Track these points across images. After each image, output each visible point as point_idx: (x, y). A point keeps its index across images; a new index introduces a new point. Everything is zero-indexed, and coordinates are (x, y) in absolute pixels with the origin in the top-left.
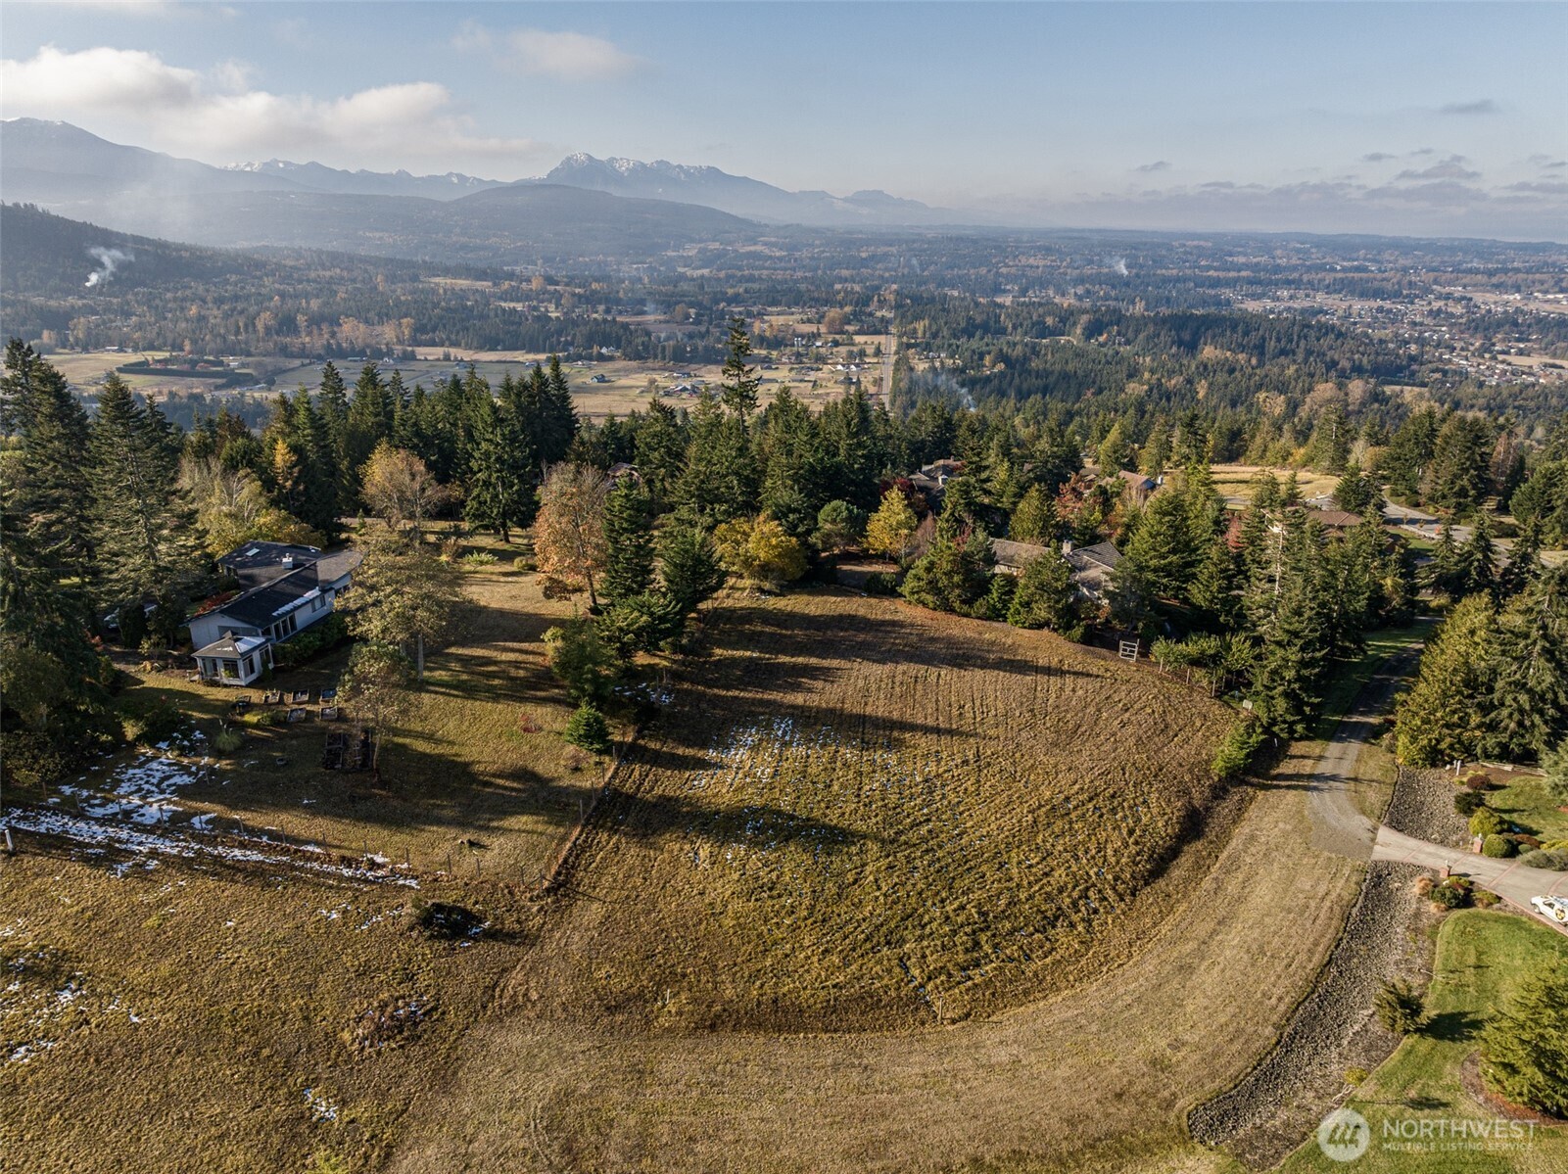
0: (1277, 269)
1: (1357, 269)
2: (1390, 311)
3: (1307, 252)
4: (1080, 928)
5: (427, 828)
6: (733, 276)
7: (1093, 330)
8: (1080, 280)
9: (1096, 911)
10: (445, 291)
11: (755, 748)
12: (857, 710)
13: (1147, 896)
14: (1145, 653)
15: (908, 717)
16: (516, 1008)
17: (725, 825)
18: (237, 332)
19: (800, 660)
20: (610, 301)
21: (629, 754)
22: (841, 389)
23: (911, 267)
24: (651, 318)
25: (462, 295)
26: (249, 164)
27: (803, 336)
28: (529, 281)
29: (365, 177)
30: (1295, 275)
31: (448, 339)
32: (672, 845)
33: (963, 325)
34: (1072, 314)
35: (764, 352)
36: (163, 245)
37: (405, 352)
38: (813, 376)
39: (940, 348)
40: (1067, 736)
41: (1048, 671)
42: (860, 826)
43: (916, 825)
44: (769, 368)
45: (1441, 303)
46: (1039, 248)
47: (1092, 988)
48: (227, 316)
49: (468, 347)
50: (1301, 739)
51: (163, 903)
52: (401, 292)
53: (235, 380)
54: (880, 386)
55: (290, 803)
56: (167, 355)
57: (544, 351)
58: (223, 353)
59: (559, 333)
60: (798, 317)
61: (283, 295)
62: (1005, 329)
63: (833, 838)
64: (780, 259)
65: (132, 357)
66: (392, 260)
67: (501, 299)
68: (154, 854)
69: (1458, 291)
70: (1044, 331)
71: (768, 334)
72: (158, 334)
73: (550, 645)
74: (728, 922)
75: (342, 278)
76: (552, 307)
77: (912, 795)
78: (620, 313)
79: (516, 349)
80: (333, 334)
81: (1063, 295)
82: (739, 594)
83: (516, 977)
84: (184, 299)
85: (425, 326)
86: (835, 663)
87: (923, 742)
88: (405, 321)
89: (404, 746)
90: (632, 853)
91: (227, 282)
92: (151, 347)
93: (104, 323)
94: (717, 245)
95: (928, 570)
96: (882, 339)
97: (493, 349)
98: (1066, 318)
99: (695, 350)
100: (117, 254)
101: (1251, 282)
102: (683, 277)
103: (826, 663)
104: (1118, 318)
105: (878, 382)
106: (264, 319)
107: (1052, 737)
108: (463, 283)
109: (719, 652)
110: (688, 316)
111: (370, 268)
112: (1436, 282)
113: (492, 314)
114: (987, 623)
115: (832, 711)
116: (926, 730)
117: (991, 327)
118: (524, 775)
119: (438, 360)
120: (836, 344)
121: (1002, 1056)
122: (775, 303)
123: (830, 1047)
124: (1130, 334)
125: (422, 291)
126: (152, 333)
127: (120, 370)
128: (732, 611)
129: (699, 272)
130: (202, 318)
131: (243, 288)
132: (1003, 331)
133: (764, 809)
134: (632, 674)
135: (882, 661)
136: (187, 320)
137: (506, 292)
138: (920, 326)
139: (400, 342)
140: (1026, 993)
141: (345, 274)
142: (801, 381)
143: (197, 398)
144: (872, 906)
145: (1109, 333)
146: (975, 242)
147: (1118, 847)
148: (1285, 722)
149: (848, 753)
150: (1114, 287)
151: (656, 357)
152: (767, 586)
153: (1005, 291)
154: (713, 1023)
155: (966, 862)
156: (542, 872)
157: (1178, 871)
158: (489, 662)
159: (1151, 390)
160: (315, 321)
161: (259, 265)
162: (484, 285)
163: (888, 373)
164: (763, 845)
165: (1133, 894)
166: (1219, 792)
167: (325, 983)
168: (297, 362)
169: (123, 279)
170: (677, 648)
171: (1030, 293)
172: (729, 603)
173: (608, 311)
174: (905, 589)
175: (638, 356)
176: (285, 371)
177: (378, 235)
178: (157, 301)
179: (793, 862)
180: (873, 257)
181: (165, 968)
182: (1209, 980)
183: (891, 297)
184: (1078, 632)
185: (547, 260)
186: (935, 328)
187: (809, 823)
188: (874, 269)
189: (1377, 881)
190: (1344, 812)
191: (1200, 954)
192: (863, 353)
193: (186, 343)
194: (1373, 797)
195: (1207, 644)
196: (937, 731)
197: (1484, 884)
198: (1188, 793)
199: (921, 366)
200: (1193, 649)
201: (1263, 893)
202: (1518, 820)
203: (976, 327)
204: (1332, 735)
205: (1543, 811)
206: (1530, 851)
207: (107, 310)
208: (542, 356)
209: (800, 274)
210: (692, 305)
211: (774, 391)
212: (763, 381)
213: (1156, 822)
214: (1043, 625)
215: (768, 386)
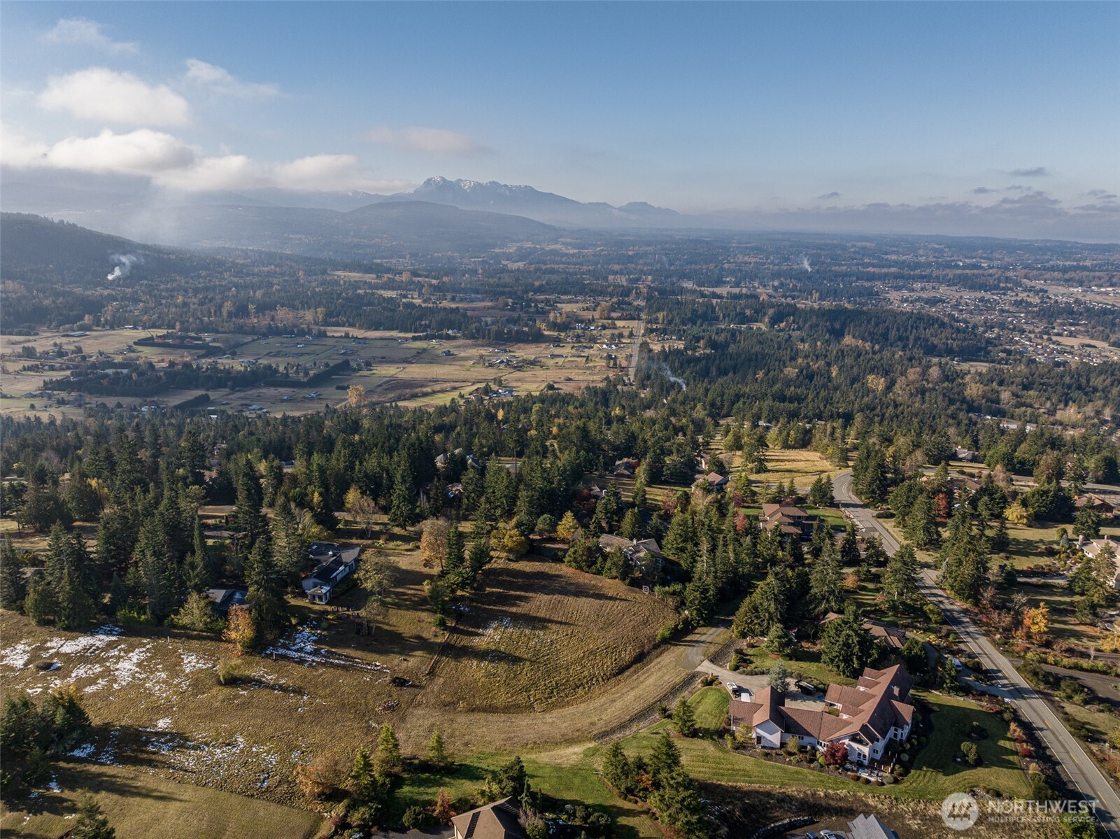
0: (917, 265)
1: (975, 266)
2: (988, 301)
3: (941, 251)
4: (586, 689)
5: (391, 654)
6: (539, 270)
7: (775, 320)
8: (775, 276)
9: (594, 684)
10: (345, 282)
11: (495, 629)
12: (535, 615)
13: (613, 680)
14: (652, 590)
15: (552, 618)
16: (419, 705)
17: (482, 655)
18: (210, 316)
19: (518, 593)
20: (454, 291)
21: (453, 630)
22: (604, 363)
23: (663, 264)
24: (480, 305)
25: (356, 285)
27: (582, 322)
28: (400, 273)
30: (928, 272)
31: (348, 321)
32: (465, 661)
33: (689, 315)
34: (764, 305)
35: (556, 334)
37: (319, 331)
38: (587, 352)
39: (672, 332)
40: (609, 624)
41: (611, 598)
42: (525, 656)
43: (544, 656)
44: (558, 346)
45: (1025, 294)
46: (752, 248)
47: (582, 705)
48: (202, 303)
49: (361, 327)
50: (702, 626)
51: (321, 675)
52: (316, 285)
53: (211, 352)
54: (630, 361)
55: (348, 647)
56: (165, 332)
57: (410, 331)
58: (201, 331)
59: (420, 318)
60: (580, 305)
61: (237, 286)
62: (718, 317)
63: (516, 660)
64: (573, 255)
65: (142, 334)
66: (307, 258)
67: (382, 288)
68: (313, 661)
69: (1039, 284)
70: (744, 319)
71: (559, 321)
72: (159, 317)
73: (426, 587)
74: (480, 684)
75: (276, 272)
76: (416, 295)
77: (545, 646)
78: (462, 300)
79: (392, 329)
80: (272, 318)
82: (499, 560)
83: (419, 697)
84: (173, 290)
85: (332, 312)
86: (531, 594)
87: (554, 627)
88: (319, 310)
90: (453, 664)
91: (199, 276)
92: (154, 326)
93: (122, 308)
94: (529, 245)
95: (574, 553)
96: (634, 324)
97: (377, 329)
98: (759, 311)
99: (510, 332)
101: (896, 277)
102: (504, 270)
103: (527, 594)
104: (793, 311)
105: (629, 357)
106: (228, 306)
107: (601, 625)
108: (355, 276)
109: (488, 590)
110: (507, 304)
111: (294, 264)
112: (1026, 277)
113: (376, 301)
114: (595, 576)
115: (525, 615)
116: (557, 622)
117: (709, 316)
118: (419, 637)
119: (341, 337)
120: (604, 327)
121: (550, 720)
122: (566, 292)
123: (503, 717)
124: (801, 323)
125: (329, 283)
126: (152, 315)
127: (135, 343)
128: (495, 569)
129: (517, 265)
130: (185, 305)
131: (210, 281)
132: (717, 319)
133: (495, 650)
134: (455, 600)
135: (548, 594)
136: (176, 306)
137: (385, 283)
138: (661, 315)
139: (316, 323)
140: (563, 706)
141: (277, 269)
142: (579, 356)
143: (187, 365)
144: (524, 681)
145: (787, 321)
146: (707, 243)
147: (609, 664)
148: (696, 620)
149: (527, 631)
150: (800, 280)
151: (484, 337)
152: (511, 557)
153: (725, 283)
154: (473, 710)
155: (556, 669)
156: (426, 669)
157: (626, 673)
158: (405, 594)
159: (801, 372)
160: (260, 308)
161: (221, 264)
162: (370, 278)
163: (635, 350)
164: (493, 662)
165: (608, 679)
166: (656, 647)
167: (369, 696)
168: (249, 339)
169: (134, 276)
170: (473, 588)
171: (743, 285)
172: (495, 566)
174: (566, 560)
175: (472, 337)
176: (242, 345)
177: (298, 236)
178: (156, 291)
179: (502, 667)
180: (636, 255)
181: (328, 691)
182: (619, 704)
183: (645, 290)
184: (627, 581)
185: (413, 255)
186: (670, 316)
187: (509, 655)
188: (637, 264)
189: (691, 678)
190: (697, 654)
191: (620, 697)
192: (621, 336)
193: (178, 324)
194: (712, 649)
195: (677, 587)
196: (561, 623)
197: (720, 679)
198: (644, 647)
199: (656, 348)
200: (671, 589)
201: (651, 680)
202: (751, 658)
203: (698, 317)
204: (716, 625)
205: (763, 655)
206: (741, 669)
207: (123, 299)
208: (410, 335)
209: (585, 268)
210: (510, 295)
211: (560, 364)
212: (553, 356)
213: (627, 656)
214: (616, 578)
215: (557, 360)
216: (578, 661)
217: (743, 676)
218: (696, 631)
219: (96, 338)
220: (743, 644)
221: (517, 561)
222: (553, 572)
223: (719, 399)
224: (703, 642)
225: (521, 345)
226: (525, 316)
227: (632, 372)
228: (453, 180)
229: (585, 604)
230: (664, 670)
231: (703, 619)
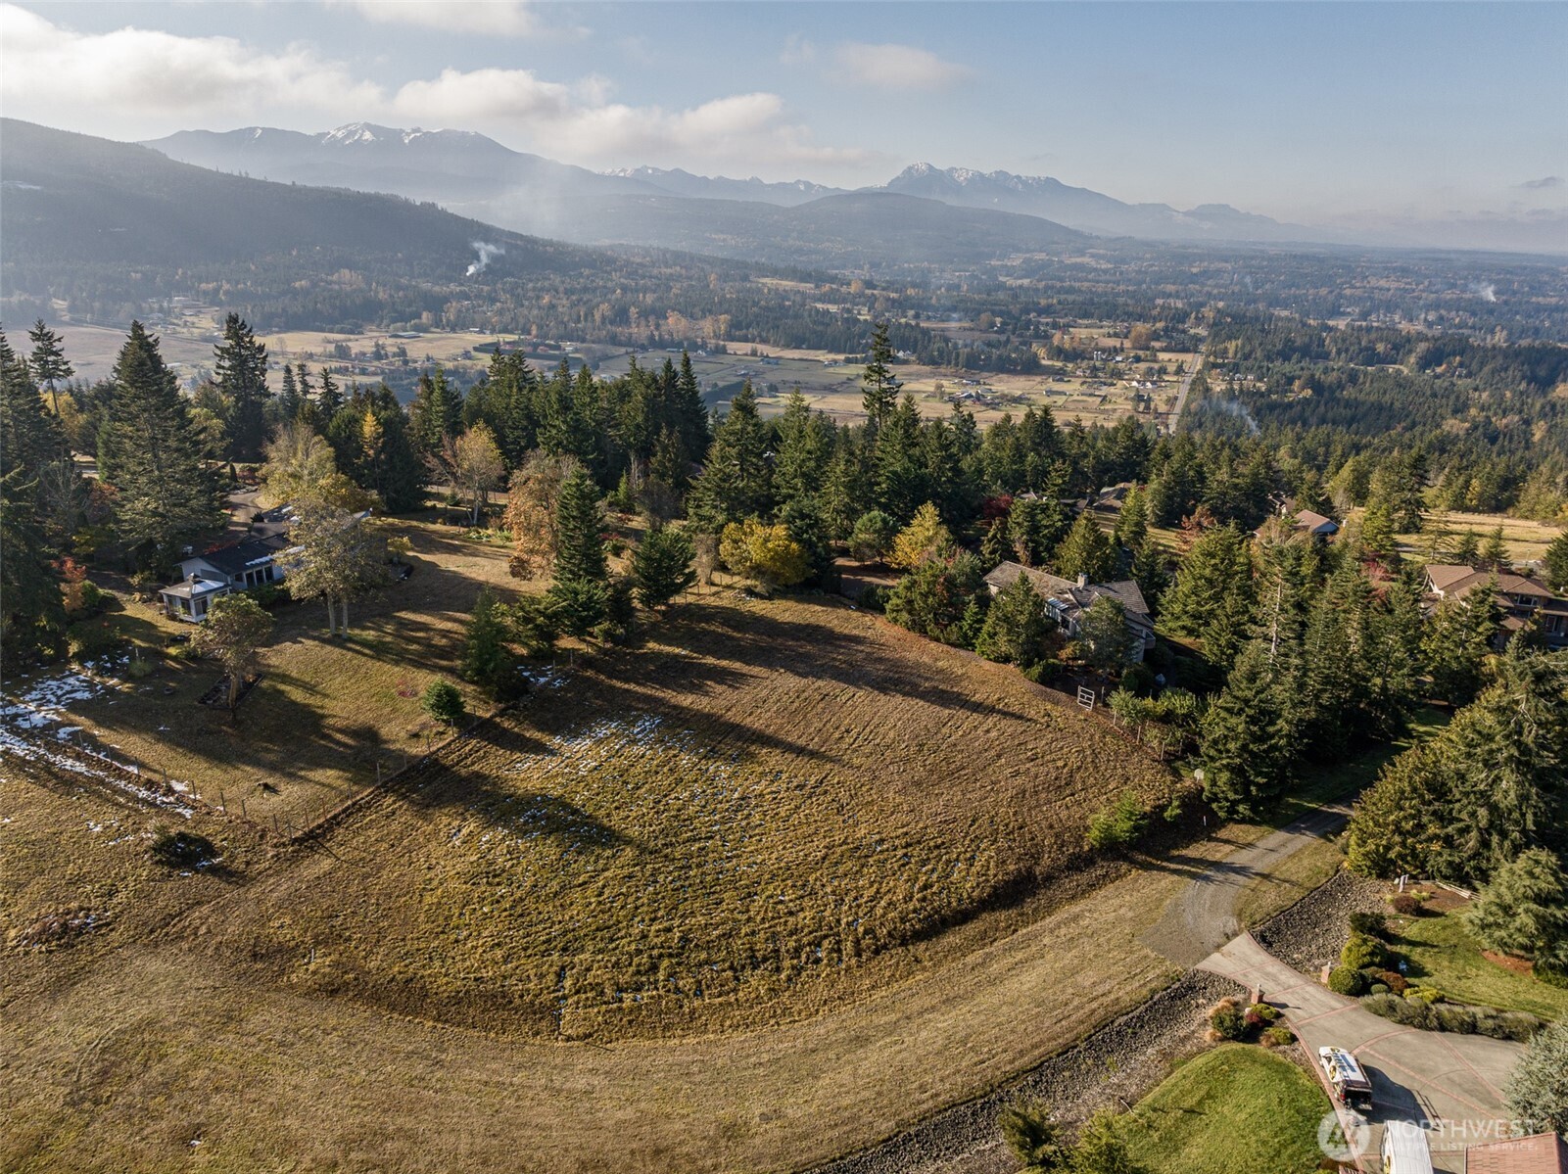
4: (783, 976)
5: (243, 767)
6: (1052, 287)
7: (1428, 361)
8: (1436, 306)
9: (818, 961)
10: (769, 291)
11: (599, 742)
12: (736, 720)
13: (892, 958)
14: (1103, 701)
15: (782, 735)
16: (178, 938)
17: (507, 809)
18: (578, 321)
19: (724, 663)
20: (920, 307)
21: (469, 726)
22: (1129, 406)
23: (1245, 286)
24: (953, 325)
25: (784, 295)
26: (623, 170)
27: (1103, 351)
28: (849, 284)
29: (722, 183)
31: (760, 336)
32: (444, 819)
33: (1279, 347)
34: (1409, 341)
35: (1059, 364)
36: (531, 241)
37: (717, 346)
38: (1104, 390)
39: (1249, 370)
40: (950, 773)
41: (976, 707)
42: (634, 832)
43: (695, 839)
44: (1061, 380)
46: (1395, 270)
47: (738, 1037)
48: (573, 305)
49: (776, 344)
50: (1243, 821)
52: (730, 291)
54: (1173, 405)
55: (148, 728)
56: (515, 337)
57: (844, 352)
58: (562, 338)
60: (1105, 330)
61: (624, 289)
62: (1329, 353)
63: (602, 837)
64: (1105, 271)
65: (487, 339)
66: (727, 261)
67: (820, 300)
70: (1371, 357)
71: (1067, 346)
72: (513, 319)
74: (431, 899)
75: (681, 275)
76: (865, 310)
77: (715, 810)
78: (929, 318)
79: (819, 348)
80: (658, 327)
81: (1411, 320)
82: (727, 593)
84: (542, 289)
85: (740, 323)
86: (755, 670)
87: (774, 759)
88: (724, 317)
89: (282, 693)
90: (405, 816)
91: (580, 275)
92: (505, 330)
93: (474, 307)
94: (1043, 256)
96: (1188, 357)
97: (798, 347)
98: (1401, 346)
99: (989, 358)
100: (492, 248)
102: (1002, 286)
103: (747, 669)
104: (1463, 348)
105: (1172, 399)
106: (603, 310)
108: (787, 284)
109: (651, 645)
110: (993, 325)
111: (707, 267)
113: (806, 314)
114: (953, 650)
115: (709, 716)
116: (789, 748)
117: (1312, 350)
118: (368, 736)
119: (746, 355)
120: (1138, 359)
122: (1086, 315)
124: (1474, 366)
125: (748, 290)
126: (507, 318)
127: (475, 349)
128: (704, 608)
129: (1019, 282)
130: (552, 307)
131: (592, 281)
132: (1326, 356)
133: (557, 800)
135: (805, 675)
136: (540, 308)
137: (825, 294)
138: (1232, 346)
139: (717, 336)
140: (666, 1028)
141: (683, 272)
142: (1091, 395)
144: (579, 911)
145: (1449, 364)
146: (1321, 261)
148: (1227, 800)
149: (686, 760)
150: (1473, 314)
151: (949, 363)
153: (1344, 314)
154: (337, 988)
157: (952, 939)
158: (424, 627)
159: (1475, 427)
160: (645, 314)
161: (611, 261)
162: (808, 287)
163: (1183, 392)
164: (525, 834)
165: (877, 952)
166: (1080, 862)
168: (622, 350)
169: (494, 271)
170: (611, 635)
171: (1373, 317)
173: (917, 316)
174: (890, 608)
175: (933, 362)
176: (610, 358)
177: (722, 237)
178: (520, 290)
180: (1204, 273)
182: (874, 1059)
183: (1211, 315)
184: (1036, 670)
185: (874, 265)
186: (1248, 349)
187: (589, 821)
188: (1203, 285)
189: (1182, 993)
190: (1214, 909)
191: (892, 1029)
192: (1163, 371)
193: (534, 328)
194: (1271, 898)
195: (1181, 702)
196: (800, 751)
197: (1294, 1020)
198: (1036, 858)
199: (1218, 386)
200: (1161, 706)
201: (1029, 980)
202: (1416, 955)
203: (1294, 350)
204: (1289, 822)
205: (1458, 949)
206: (1378, 996)
207: (478, 296)
208: (842, 357)
209: (1122, 287)
210: (1000, 314)
211: (1060, 403)
212: (1050, 393)
213: (968, 882)
214: (1006, 659)
215: (1055, 398)
216: (794, 875)
217: (1386, 1027)
218: (1223, 834)
219: (430, 341)
220: (1382, 897)
221: (770, 598)
222: (848, 629)
223: (1321, 450)
224: (1241, 870)
225: (1004, 376)
226: (1015, 340)
227: (1173, 420)
228: (944, 168)
229: (897, 714)
230: (1089, 948)
231: (1247, 797)
